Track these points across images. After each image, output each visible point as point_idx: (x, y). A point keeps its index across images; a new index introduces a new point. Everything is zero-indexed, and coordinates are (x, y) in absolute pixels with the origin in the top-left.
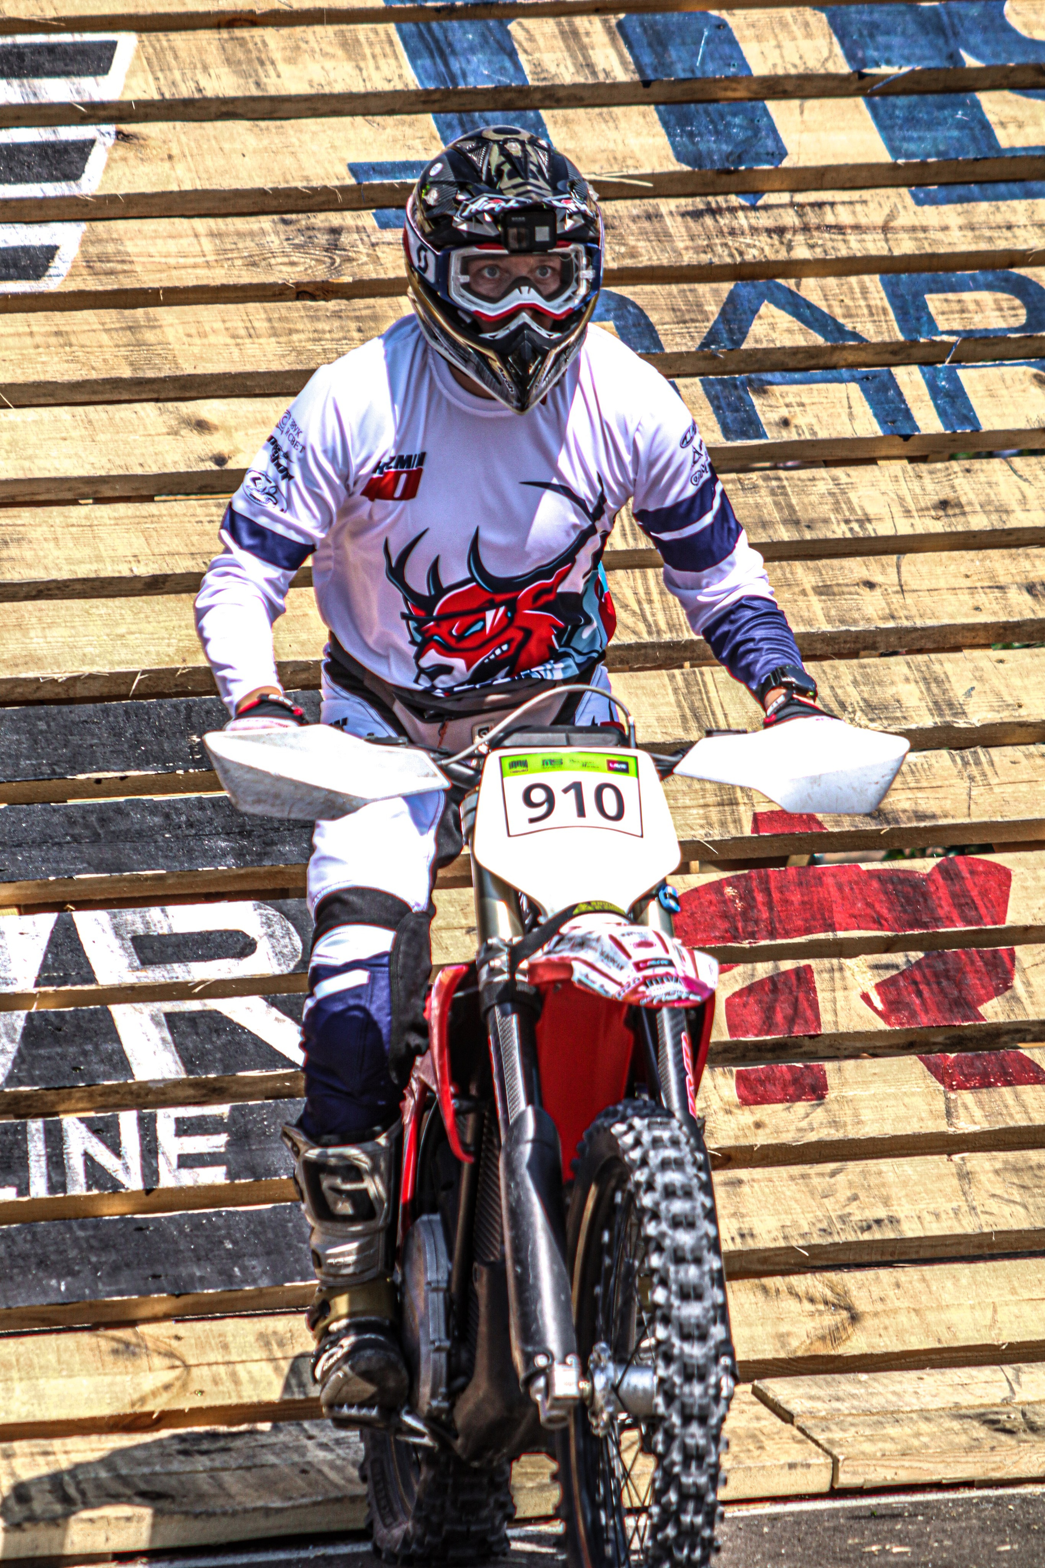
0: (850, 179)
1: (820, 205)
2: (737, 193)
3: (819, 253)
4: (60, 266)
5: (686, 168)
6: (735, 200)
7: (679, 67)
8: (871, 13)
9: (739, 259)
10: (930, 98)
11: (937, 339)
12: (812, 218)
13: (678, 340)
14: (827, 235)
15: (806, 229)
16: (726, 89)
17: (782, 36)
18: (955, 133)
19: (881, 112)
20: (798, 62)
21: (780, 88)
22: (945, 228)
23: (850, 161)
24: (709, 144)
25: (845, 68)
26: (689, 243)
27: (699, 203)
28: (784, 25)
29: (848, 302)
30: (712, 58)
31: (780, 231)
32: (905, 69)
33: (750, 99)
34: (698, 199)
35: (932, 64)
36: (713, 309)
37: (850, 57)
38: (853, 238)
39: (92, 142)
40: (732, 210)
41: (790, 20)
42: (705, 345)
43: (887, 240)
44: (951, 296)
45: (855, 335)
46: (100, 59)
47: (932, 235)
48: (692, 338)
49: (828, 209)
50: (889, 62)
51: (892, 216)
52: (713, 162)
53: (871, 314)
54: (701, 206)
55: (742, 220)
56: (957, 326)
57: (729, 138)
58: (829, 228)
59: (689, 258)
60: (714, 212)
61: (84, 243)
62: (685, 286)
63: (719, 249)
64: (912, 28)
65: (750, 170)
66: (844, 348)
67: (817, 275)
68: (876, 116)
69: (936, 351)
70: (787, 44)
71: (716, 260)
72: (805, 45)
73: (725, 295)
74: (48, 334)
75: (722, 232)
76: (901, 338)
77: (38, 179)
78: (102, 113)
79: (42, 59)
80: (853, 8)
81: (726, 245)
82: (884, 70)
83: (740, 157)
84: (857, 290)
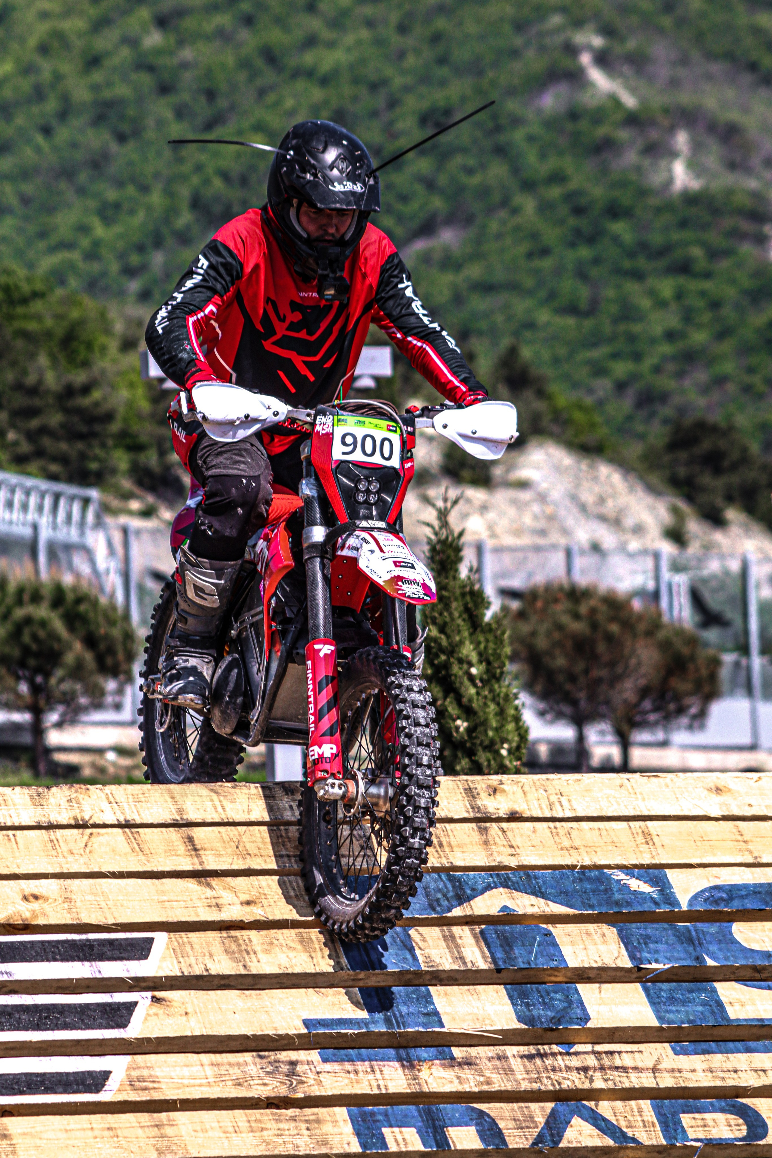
0: (631, 1037)
1: (612, 1053)
2: (557, 1044)
3: (610, 1085)
4: (112, 1084)
5: (524, 1027)
6: (555, 1048)
7: (520, 960)
8: (645, 928)
9: (558, 1087)
10: (684, 984)
11: (688, 1144)
12: (606, 1061)
13: (518, 1140)
14: (616, 1073)
15: (602, 1068)
16: (550, 976)
17: (588, 942)
18: (700, 1008)
19: (652, 993)
20: (598, 959)
21: (586, 976)
22: (693, 1071)
23: (632, 1025)
24: (538, 1011)
25: (628, 964)
26: (526, 1076)
27: (532, 1049)
28: (588, 934)
29: (630, 1118)
30: (542, 956)
31: (585, 1069)
32: (667, 966)
33: (567, 983)
34: (531, 1047)
35: (685, 963)
36: (541, 1120)
37: (632, 957)
38: (633, 1075)
39: (136, 1003)
40: (554, 1055)
41: (593, 932)
42: (535, 1144)
43: (655, 1077)
44: (697, 1115)
45: (634, 1140)
46: (143, 949)
47: (684, 1074)
48: (527, 1139)
49: (616, 1055)
50: (657, 961)
51: (658, 1062)
52: (542, 1023)
53: (645, 1126)
54: (534, 1052)
55: (560, 1061)
56: (701, 1136)
57: (552, 1008)
58: (617, 1068)
59: (525, 1086)
60: (542, 1056)
61: (128, 1069)
62: (523, 1105)
63: (545, 1081)
64: (672, 939)
65: (566, 1029)
66: (627, 1148)
67: (609, 1099)
68: (648, 995)
69: (687, 1151)
70: (591, 947)
71: (543, 1088)
72: (602, 948)
73: (549, 1111)
74: (103, 1129)
75: (547, 1069)
76: (665, 1143)
77: (100, 1027)
78: (143, 984)
79: (105, 949)
80: (634, 925)
81: (549, 1078)
82: (654, 966)
83: (559, 1020)
84: (636, 1110)
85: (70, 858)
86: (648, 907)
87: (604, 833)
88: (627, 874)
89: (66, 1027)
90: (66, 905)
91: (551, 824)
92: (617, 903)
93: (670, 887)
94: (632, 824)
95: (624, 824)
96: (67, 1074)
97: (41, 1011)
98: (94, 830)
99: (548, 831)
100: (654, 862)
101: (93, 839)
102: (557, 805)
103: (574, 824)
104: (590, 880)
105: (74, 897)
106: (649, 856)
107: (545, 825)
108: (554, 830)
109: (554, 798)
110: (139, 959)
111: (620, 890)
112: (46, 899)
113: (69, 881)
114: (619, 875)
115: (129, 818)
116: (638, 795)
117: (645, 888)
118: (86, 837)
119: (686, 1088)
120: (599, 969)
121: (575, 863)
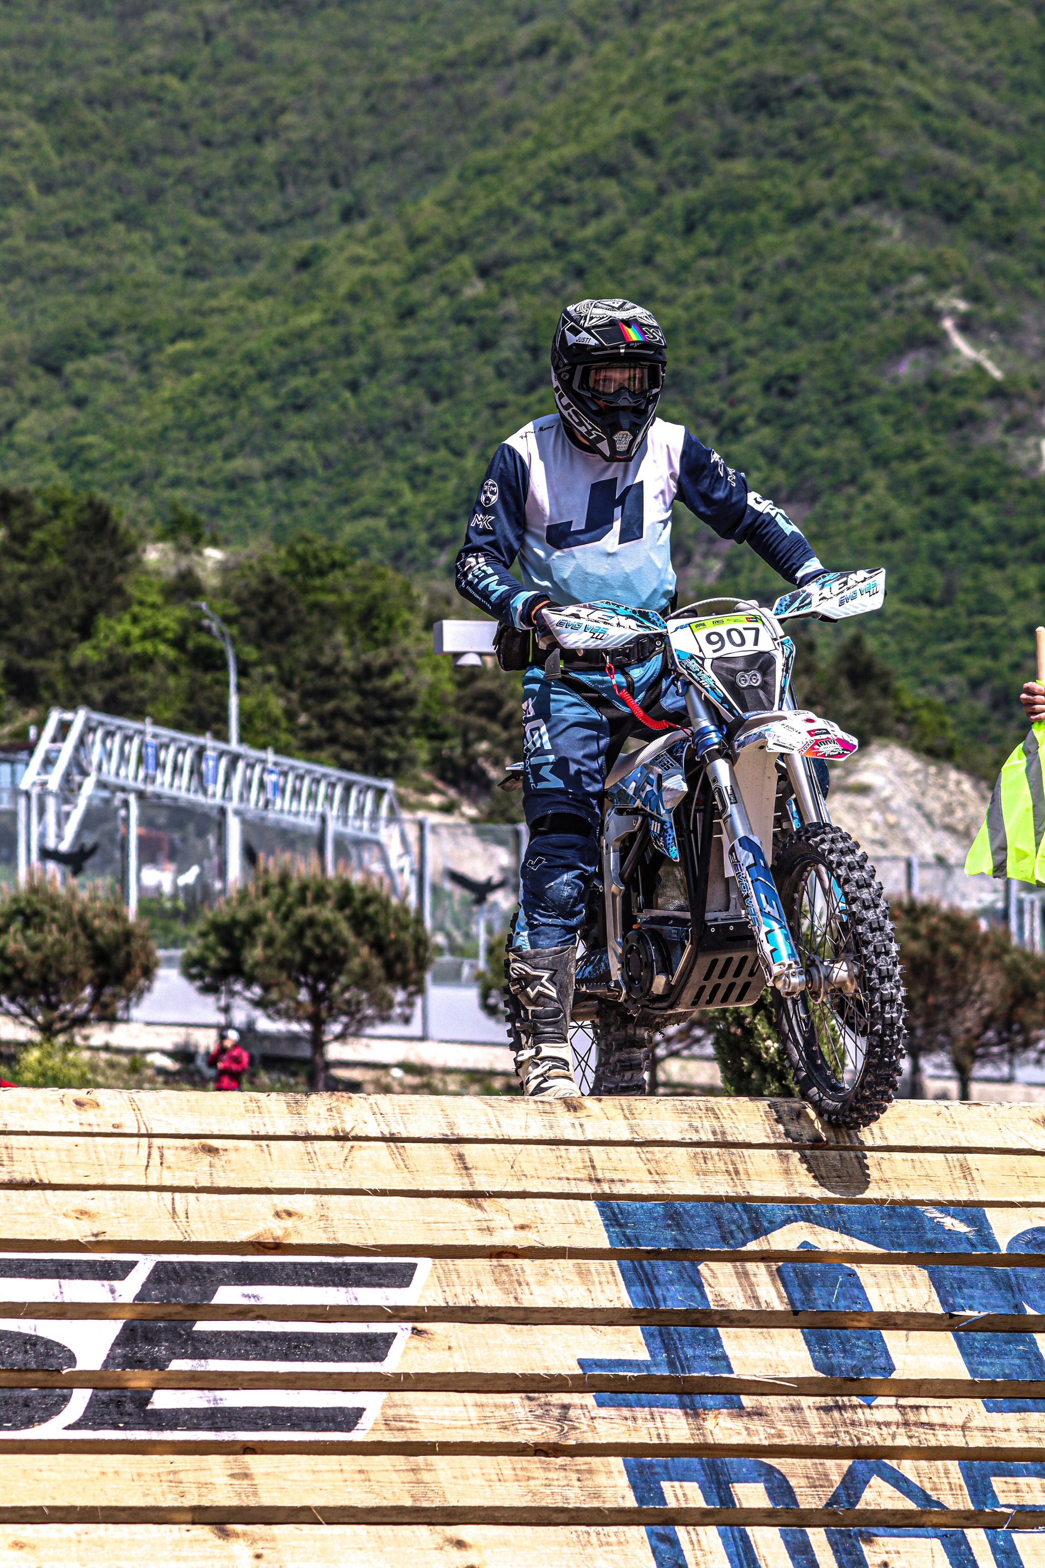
0: (941, 1390)
1: (918, 1408)
2: (857, 1396)
3: (915, 1442)
4: (365, 1422)
5: (822, 1375)
6: (856, 1400)
7: (820, 1302)
8: (961, 1272)
9: (857, 1443)
10: (1001, 1334)
11: (999, 1510)
12: (911, 1417)
13: (811, 1499)
14: (921, 1430)
15: (906, 1424)
16: (852, 1320)
17: (895, 1285)
18: (1017, 1362)
19: (964, 1343)
20: (906, 1304)
21: (892, 1322)
22: (1007, 1430)
23: (942, 1378)
24: (838, 1358)
25: (939, 1310)
26: (821, 1430)
27: (829, 1401)
28: (897, 1276)
29: (935, 1479)
30: (845, 1298)
31: (888, 1424)
32: (983, 1314)
33: (871, 1328)
34: (829, 1398)
35: (1003, 1311)
36: (836, 1479)
37: (943, 1302)
38: (940, 1433)
39: (395, 1335)
40: (854, 1407)
41: (902, 1273)
42: (828, 1504)
43: (965, 1436)
44: (1009, 1479)
45: (939, 1504)
47: (998, 1434)
48: (820, 1499)
49: (923, 1410)
50: (971, 1308)
51: (969, 1419)
52: (841, 1372)
53: (951, 1489)
54: (831, 1403)
55: (860, 1415)
56: (1013, 1501)
57: (854, 1356)
58: (923, 1424)
59: (820, 1440)
60: (841, 1408)
61: (384, 1406)
62: (817, 1461)
63: (843, 1435)
64: (989, 1284)
65: (869, 1379)
66: (930, 1512)
67: (913, 1459)
68: (960, 1345)
69: (997, 1518)
70: (898, 1290)
71: (840, 1443)
72: (912, 1292)
73: (846, 1469)
74: (354, 1472)
75: (845, 1423)
76: (973, 1508)
77: (354, 1359)
78: (403, 1314)
80: (948, 1268)
81: (848, 1432)
82: (968, 1313)
83: (861, 1369)
84: (943, 1471)
85: (328, 1173)
86: (963, 1248)
87: (918, 1165)
88: (942, 1212)
89: (317, 1358)
90: (322, 1223)
91: (860, 1153)
92: (929, 1243)
93: (989, 1227)
94: (949, 1156)
95: (941, 1156)
96: (317, 1409)
98: (356, 1143)
99: (855, 1161)
100: (973, 1199)
101: (354, 1153)
103: (885, 1155)
104: (900, 1217)
105: (331, 1215)
106: (967, 1192)
107: (852, 1154)
108: (863, 1161)
110: (400, 1286)
111: (934, 1229)
112: (300, 1216)
113: (326, 1198)
114: (933, 1213)
115: (394, 1131)
116: (958, 1125)
117: (961, 1228)
118: (346, 1151)
119: (998, 1448)
120: (907, 1314)
121: (885, 1197)
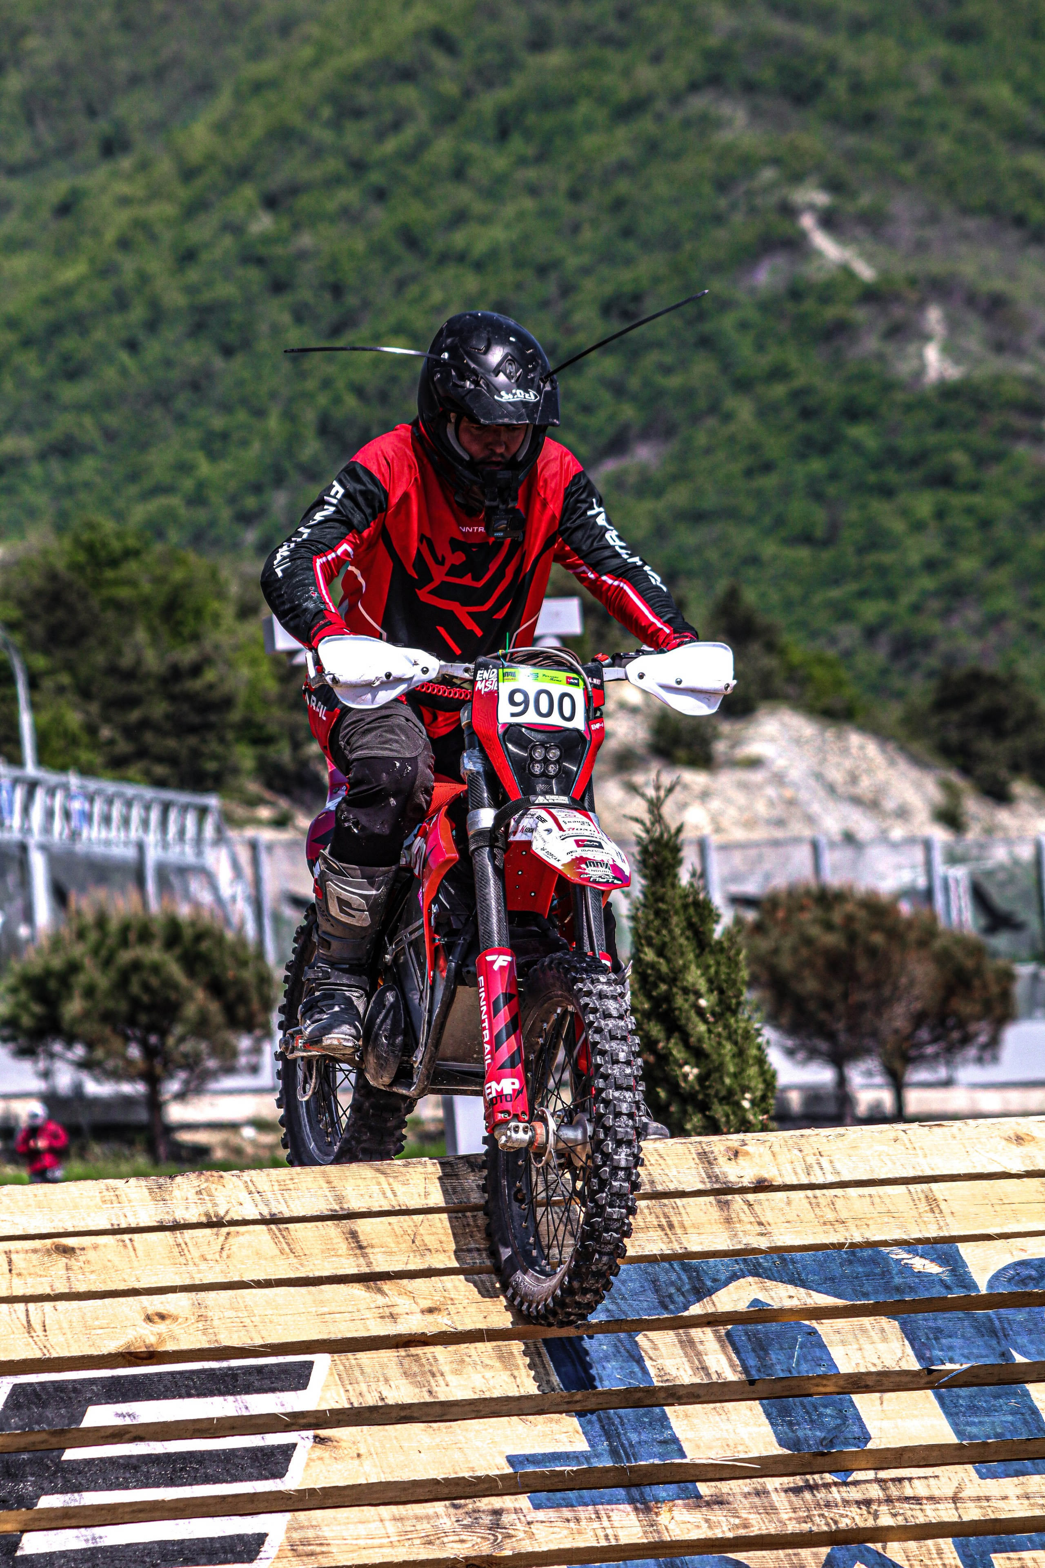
0: (925, 1458)
1: (900, 1480)
2: (830, 1472)
3: (900, 1520)
5: (788, 1452)
6: (829, 1478)
7: (779, 1367)
8: (935, 1319)
9: (834, 1527)
10: (989, 1388)
12: (894, 1492)
14: (907, 1506)
15: (889, 1500)
16: (817, 1386)
17: (863, 1340)
18: (1010, 1418)
19: (947, 1402)
20: (877, 1361)
21: (863, 1384)
22: (1005, 1498)
23: (925, 1443)
24: (804, 1431)
25: (915, 1366)
26: (793, 1515)
27: (799, 1481)
28: (864, 1331)
29: (927, 1561)
30: (806, 1361)
31: (868, 1503)
32: (966, 1366)
33: (838, 1393)
34: (798, 1477)
35: (988, 1361)
37: (920, 1357)
38: (928, 1507)
39: (294, 1446)
40: (827, 1486)
41: (869, 1327)
43: (957, 1509)
44: (1012, 1555)
46: (300, 1376)
47: (994, 1503)
49: (906, 1483)
50: (951, 1361)
51: (960, 1488)
52: (809, 1446)
54: (801, 1483)
55: (835, 1494)
57: (822, 1426)
58: (907, 1499)
59: (792, 1527)
60: (812, 1488)
61: (289, 1530)
62: (790, 1551)
63: (817, 1519)
64: (970, 1332)
65: (841, 1452)
67: (899, 1540)
68: (943, 1405)
70: (867, 1346)
71: (815, 1529)
72: (882, 1347)
73: (824, 1558)
75: (819, 1505)
77: (250, 1478)
78: (302, 1421)
79: (252, 1379)
80: (921, 1316)
81: (823, 1515)
82: (949, 1366)
83: (831, 1441)
84: (934, 1551)
85: (203, 1266)
86: (937, 1292)
87: (877, 1200)
88: (909, 1252)
90: (200, 1325)
91: (810, 1193)
92: (898, 1289)
93: (964, 1265)
94: (912, 1187)
95: (902, 1188)
97: (175, 1461)
98: (232, 1229)
99: (805, 1202)
100: (942, 1234)
101: (231, 1240)
102: (816, 1167)
103: (839, 1192)
104: (863, 1262)
105: (210, 1314)
106: (936, 1227)
107: (801, 1194)
108: (814, 1201)
109: (811, 1160)
110: (296, 1389)
111: (900, 1272)
112: (175, 1319)
113: (202, 1295)
114: (899, 1254)
115: (275, 1211)
116: (919, 1151)
117: (933, 1268)
118: (222, 1238)
119: (996, 1520)
120: (879, 1373)
121: (842, 1240)
